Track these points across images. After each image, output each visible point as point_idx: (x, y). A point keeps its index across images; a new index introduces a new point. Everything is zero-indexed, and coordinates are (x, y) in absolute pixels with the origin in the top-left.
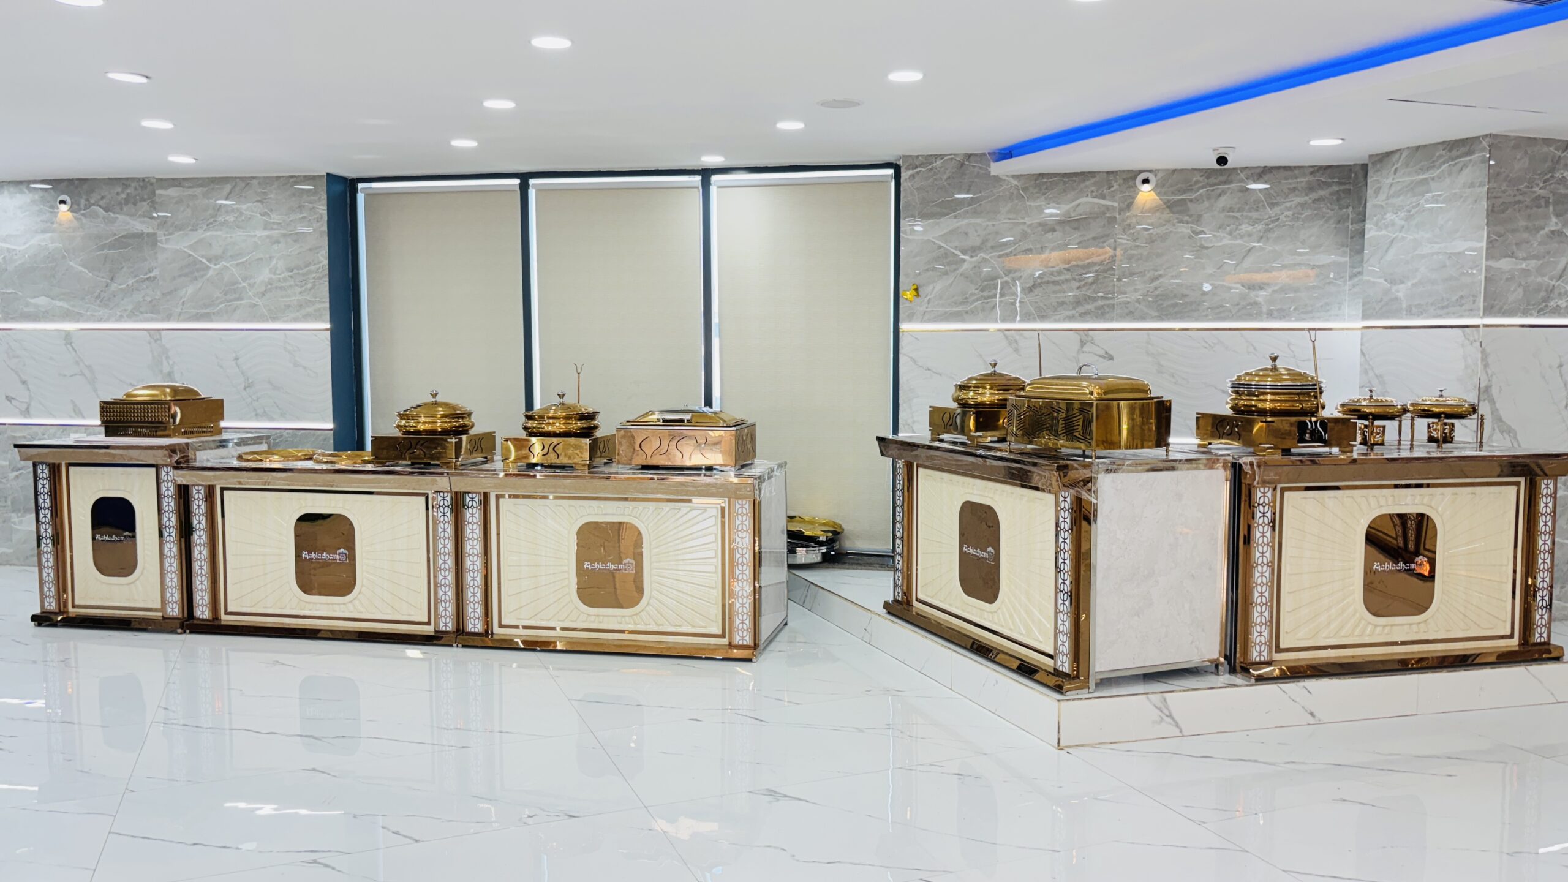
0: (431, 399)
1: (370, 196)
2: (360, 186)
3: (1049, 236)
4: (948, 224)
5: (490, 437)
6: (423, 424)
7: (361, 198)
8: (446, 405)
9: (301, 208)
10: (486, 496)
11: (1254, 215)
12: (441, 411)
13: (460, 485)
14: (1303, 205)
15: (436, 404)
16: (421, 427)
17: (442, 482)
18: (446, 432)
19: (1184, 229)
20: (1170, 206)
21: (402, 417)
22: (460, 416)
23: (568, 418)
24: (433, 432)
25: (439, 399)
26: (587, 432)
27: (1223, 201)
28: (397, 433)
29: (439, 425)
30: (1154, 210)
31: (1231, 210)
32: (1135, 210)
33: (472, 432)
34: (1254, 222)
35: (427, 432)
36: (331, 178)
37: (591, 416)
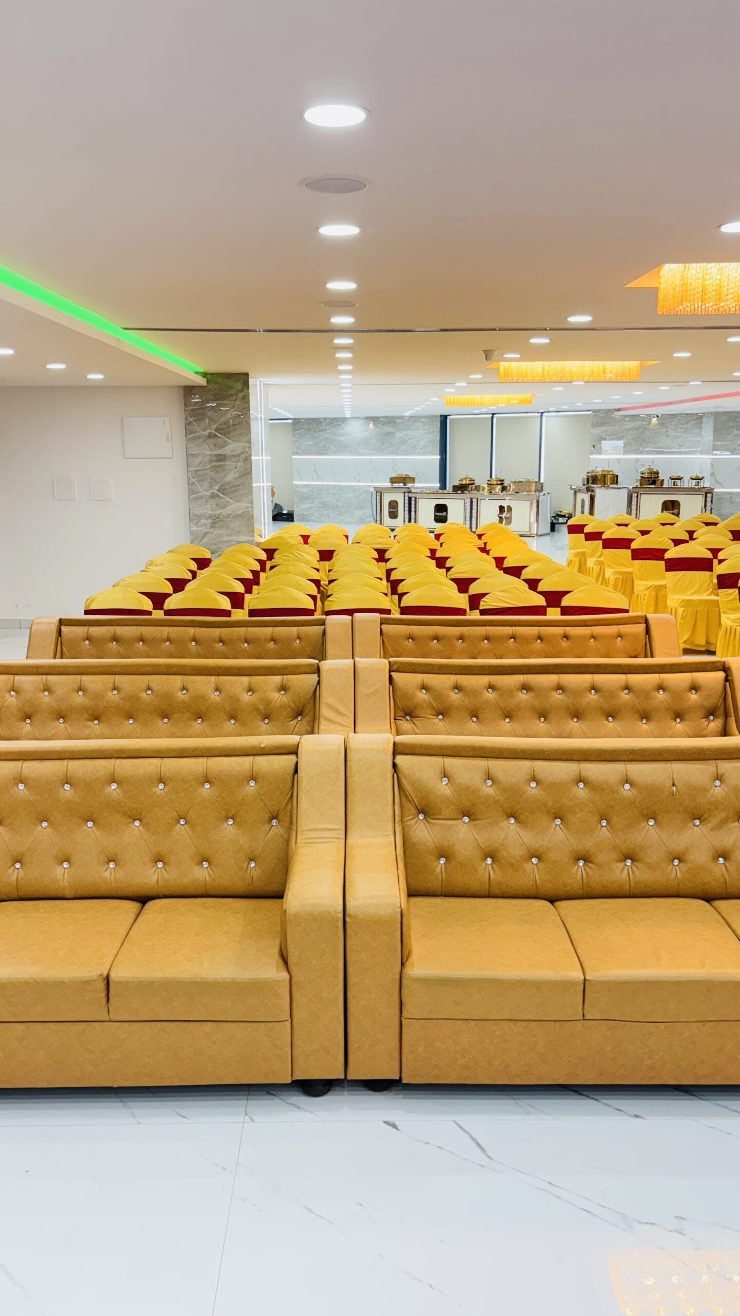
0: (466, 477)
1: (451, 420)
2: (448, 417)
3: (629, 432)
4: (603, 428)
5: (479, 486)
6: (464, 482)
7: (448, 420)
8: (469, 478)
9: (433, 425)
10: (477, 499)
11: (682, 426)
12: (468, 479)
13: (472, 496)
14: (694, 424)
15: (467, 478)
16: (464, 483)
17: (468, 496)
18: (469, 484)
19: (664, 430)
20: (660, 424)
21: (460, 481)
22: (473, 481)
23: (497, 481)
24: (466, 484)
25: (468, 476)
26: (501, 484)
27: (674, 423)
28: (458, 485)
29: (468, 483)
30: (656, 425)
31: (675, 425)
32: (651, 425)
33: (475, 485)
34: (681, 428)
35: (465, 484)
36: (441, 416)
37: (503, 480)
